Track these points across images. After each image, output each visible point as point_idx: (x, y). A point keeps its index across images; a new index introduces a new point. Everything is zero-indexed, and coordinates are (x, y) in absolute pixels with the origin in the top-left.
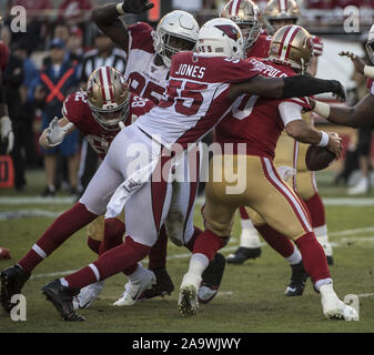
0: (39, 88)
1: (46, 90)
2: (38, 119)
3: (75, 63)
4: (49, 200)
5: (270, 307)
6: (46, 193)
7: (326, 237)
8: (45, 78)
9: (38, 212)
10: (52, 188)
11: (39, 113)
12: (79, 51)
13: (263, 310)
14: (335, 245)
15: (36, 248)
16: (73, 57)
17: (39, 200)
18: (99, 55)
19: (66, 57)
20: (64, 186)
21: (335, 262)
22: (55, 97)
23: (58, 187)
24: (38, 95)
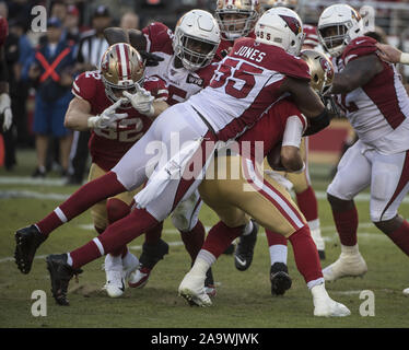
0: (33, 66)
1: (41, 69)
2: (32, 97)
3: (71, 43)
4: (39, 181)
5: (258, 300)
6: (37, 174)
7: (319, 231)
8: (40, 56)
9: (27, 193)
10: (42, 169)
11: (32, 92)
12: (75, 31)
13: (252, 303)
14: (328, 239)
15: (58, 211)
16: (69, 36)
17: (28, 180)
18: (97, 36)
19: (63, 37)
20: (55, 167)
21: (327, 257)
22: (50, 77)
23: (49, 168)
24: (33, 74)
